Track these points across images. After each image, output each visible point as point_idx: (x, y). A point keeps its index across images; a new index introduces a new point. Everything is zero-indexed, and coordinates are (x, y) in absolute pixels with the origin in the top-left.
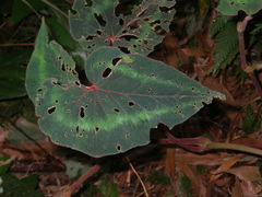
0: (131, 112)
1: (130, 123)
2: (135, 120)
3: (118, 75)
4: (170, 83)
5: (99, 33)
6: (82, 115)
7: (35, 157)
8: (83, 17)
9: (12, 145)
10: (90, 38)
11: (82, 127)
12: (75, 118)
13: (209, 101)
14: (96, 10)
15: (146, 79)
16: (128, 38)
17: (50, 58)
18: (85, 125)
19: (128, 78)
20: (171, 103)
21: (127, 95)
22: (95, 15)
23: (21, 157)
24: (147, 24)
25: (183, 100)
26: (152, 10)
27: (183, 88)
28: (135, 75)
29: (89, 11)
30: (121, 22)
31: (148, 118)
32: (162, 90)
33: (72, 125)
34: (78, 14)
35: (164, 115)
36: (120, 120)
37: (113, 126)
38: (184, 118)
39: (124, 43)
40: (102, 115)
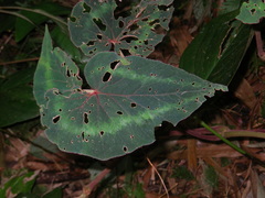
0: (134, 113)
1: (134, 124)
2: (138, 121)
3: (118, 78)
4: (170, 80)
5: (100, 37)
6: (86, 121)
7: (58, 166)
8: (83, 23)
9: (35, 158)
10: (91, 43)
11: (87, 133)
12: (79, 124)
13: (211, 94)
14: (95, 15)
15: (145, 79)
16: (129, 40)
17: (56, 64)
18: (90, 130)
19: (127, 80)
20: (172, 100)
21: (128, 97)
22: (94, 20)
23: (45, 168)
24: (146, 24)
25: (185, 96)
26: (151, 9)
27: (183, 84)
28: (134, 76)
29: (88, 16)
30: (121, 25)
31: (152, 117)
32: (163, 88)
33: (77, 131)
34: (78, 21)
35: (167, 113)
36: (124, 121)
37: (117, 128)
38: (188, 113)
39: (125, 46)
40: (106, 119)
